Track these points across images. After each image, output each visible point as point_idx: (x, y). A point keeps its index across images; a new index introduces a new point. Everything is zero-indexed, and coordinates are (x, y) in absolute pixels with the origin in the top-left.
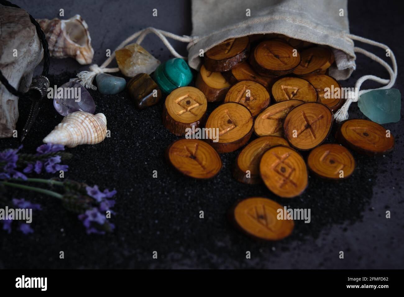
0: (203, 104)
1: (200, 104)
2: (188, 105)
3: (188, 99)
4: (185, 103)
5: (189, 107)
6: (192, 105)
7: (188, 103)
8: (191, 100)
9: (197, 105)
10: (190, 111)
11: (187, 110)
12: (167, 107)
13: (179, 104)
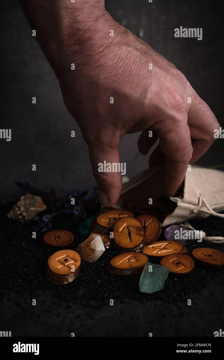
0: (78, 261)
1: (75, 261)
2: (65, 262)
3: (66, 258)
4: (63, 260)
5: (66, 263)
6: (69, 261)
7: (66, 260)
8: (68, 258)
9: (73, 261)
10: (67, 266)
11: (64, 265)
12: (49, 264)
13: (59, 261)
